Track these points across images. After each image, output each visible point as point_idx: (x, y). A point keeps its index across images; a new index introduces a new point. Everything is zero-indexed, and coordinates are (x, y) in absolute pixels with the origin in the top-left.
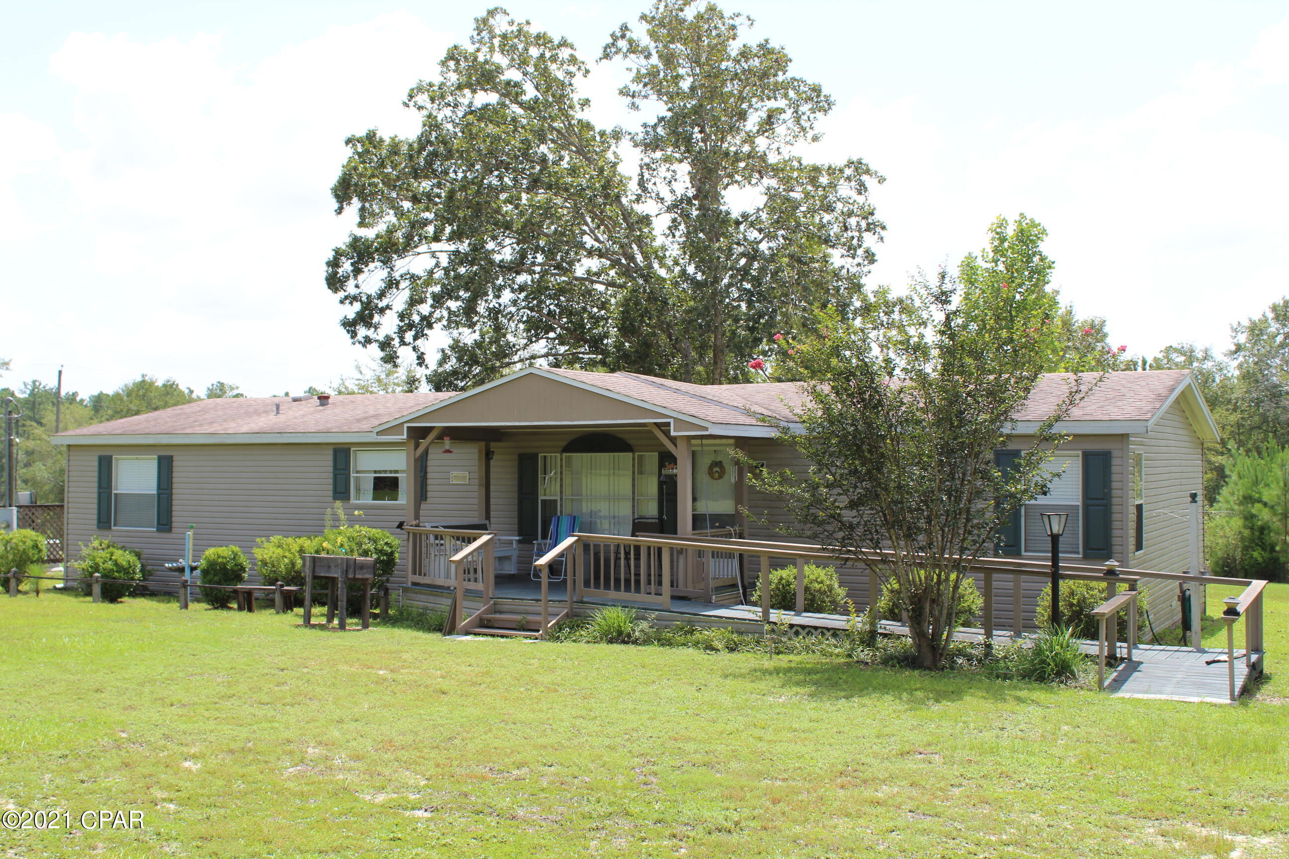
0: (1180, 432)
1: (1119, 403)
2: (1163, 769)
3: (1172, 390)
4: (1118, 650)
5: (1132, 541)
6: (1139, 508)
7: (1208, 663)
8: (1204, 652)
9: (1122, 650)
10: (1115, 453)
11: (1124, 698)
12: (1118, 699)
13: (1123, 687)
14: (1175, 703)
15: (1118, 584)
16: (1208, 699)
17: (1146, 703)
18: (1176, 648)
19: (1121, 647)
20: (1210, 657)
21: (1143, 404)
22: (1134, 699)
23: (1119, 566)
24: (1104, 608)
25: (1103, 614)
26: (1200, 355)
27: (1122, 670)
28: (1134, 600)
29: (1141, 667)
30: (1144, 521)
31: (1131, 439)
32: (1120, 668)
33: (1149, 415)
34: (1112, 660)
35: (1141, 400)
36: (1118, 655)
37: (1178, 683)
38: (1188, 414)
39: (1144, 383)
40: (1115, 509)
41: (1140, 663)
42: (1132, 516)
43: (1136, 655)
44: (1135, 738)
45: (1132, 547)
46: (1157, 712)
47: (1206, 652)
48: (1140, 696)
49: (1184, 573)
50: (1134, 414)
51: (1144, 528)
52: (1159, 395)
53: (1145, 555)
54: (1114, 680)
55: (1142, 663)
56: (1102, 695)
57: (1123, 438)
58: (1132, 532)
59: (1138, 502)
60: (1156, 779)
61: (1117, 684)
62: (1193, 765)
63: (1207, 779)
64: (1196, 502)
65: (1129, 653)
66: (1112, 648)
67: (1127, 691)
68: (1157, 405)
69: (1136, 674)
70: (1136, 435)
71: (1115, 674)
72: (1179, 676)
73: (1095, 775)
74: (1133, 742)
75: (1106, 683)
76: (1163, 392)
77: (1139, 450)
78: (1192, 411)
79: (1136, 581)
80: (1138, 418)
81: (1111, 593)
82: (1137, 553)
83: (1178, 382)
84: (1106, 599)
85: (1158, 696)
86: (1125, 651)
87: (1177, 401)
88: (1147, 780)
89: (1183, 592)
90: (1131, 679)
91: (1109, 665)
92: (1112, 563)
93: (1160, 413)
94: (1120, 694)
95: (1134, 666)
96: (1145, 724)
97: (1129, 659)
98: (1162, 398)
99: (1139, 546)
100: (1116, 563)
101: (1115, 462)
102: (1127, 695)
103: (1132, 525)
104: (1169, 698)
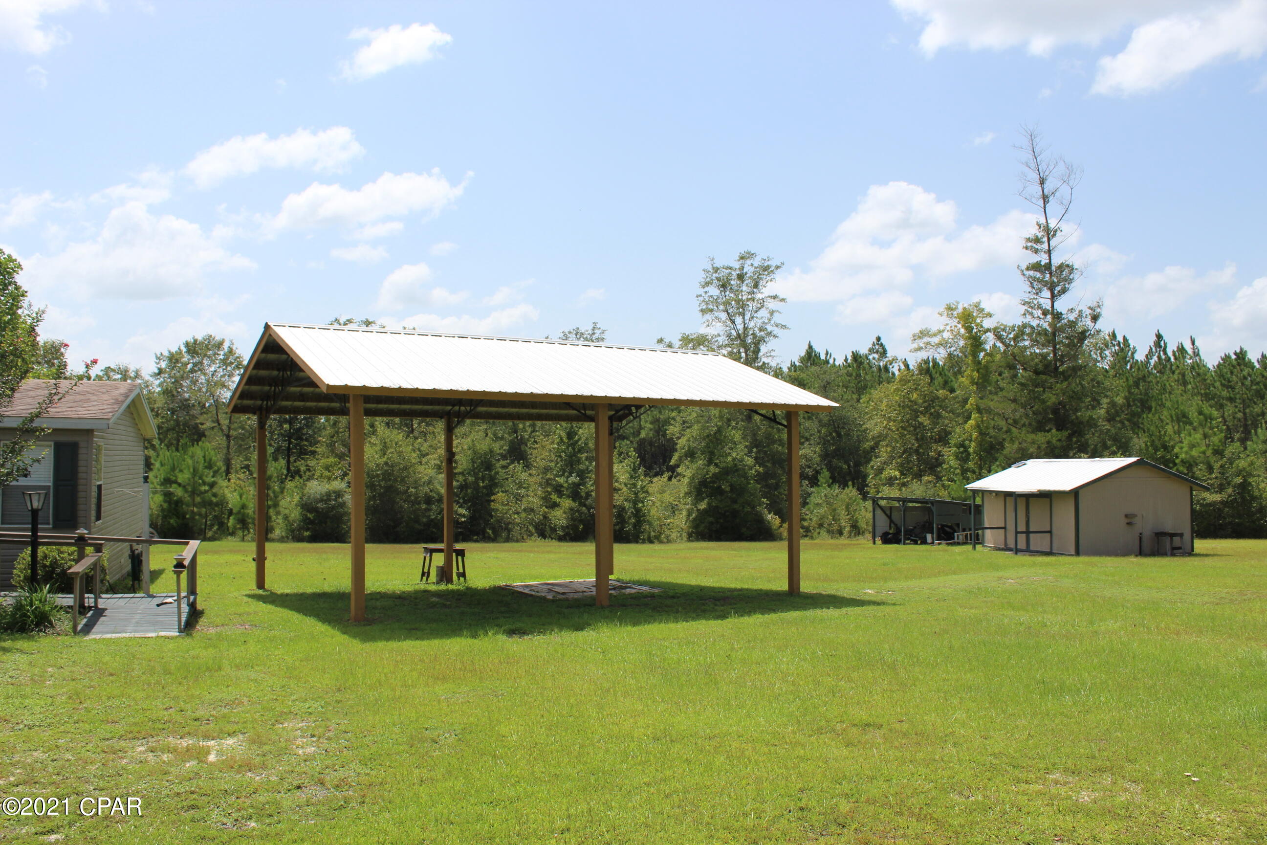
0: (130, 429)
1: (86, 405)
2: (140, 695)
3: (127, 396)
4: (86, 600)
5: (93, 513)
6: (99, 487)
7: (158, 605)
8: (153, 596)
9: (89, 600)
10: (82, 444)
11: (95, 639)
12: (90, 640)
13: (93, 630)
14: (138, 639)
15: (87, 548)
16: (162, 633)
17: (115, 641)
18: (131, 595)
19: (88, 598)
20: (159, 601)
21: (105, 406)
22: (104, 639)
23: (87, 534)
24: (79, 568)
25: (77, 573)
26: (132, 375)
27: (91, 616)
28: (98, 560)
29: (106, 613)
30: (103, 498)
31: (95, 433)
32: (89, 615)
33: (110, 415)
34: (83, 609)
35: (103, 403)
36: (86, 605)
37: (137, 623)
38: (135, 416)
39: (104, 391)
40: (80, 488)
41: (104, 610)
42: (94, 494)
43: (101, 604)
44: (111, 671)
45: (93, 518)
46: (125, 648)
47: (155, 597)
48: (109, 636)
49: (138, 537)
50: (98, 414)
51: (102, 503)
52: (117, 400)
53: (103, 523)
54: (85, 625)
55: (106, 609)
56: (77, 639)
57: (89, 432)
58: (94, 506)
59: (98, 483)
60: (137, 705)
61: (88, 628)
62: (163, 688)
63: (176, 698)
64: (148, 482)
65: (96, 602)
66: (82, 599)
67: (97, 633)
68: (116, 408)
69: (102, 619)
70: (99, 430)
71: (85, 620)
72: (137, 617)
73: (85, 707)
74: (112, 675)
75: (79, 628)
76: (120, 398)
77: (101, 442)
78: (139, 415)
79: (101, 544)
80: (101, 417)
81: (81, 556)
82: (97, 523)
83: (131, 391)
84: (77, 561)
85: (124, 635)
86: (92, 600)
87: (129, 407)
88: (130, 706)
89: (133, 551)
90: (99, 623)
91: (81, 613)
92: (82, 531)
93: (117, 415)
94: (91, 636)
95: (100, 613)
96: (118, 658)
97: (96, 606)
98: (118, 402)
99: (98, 518)
100: (86, 532)
101: (82, 451)
102: (98, 636)
103: (94, 501)
104: (132, 635)
